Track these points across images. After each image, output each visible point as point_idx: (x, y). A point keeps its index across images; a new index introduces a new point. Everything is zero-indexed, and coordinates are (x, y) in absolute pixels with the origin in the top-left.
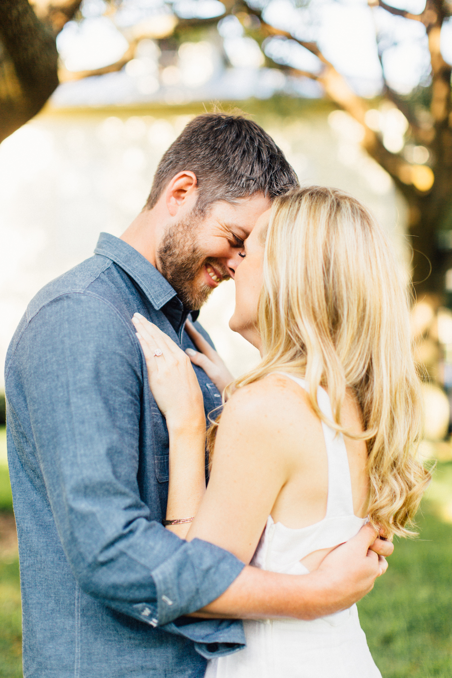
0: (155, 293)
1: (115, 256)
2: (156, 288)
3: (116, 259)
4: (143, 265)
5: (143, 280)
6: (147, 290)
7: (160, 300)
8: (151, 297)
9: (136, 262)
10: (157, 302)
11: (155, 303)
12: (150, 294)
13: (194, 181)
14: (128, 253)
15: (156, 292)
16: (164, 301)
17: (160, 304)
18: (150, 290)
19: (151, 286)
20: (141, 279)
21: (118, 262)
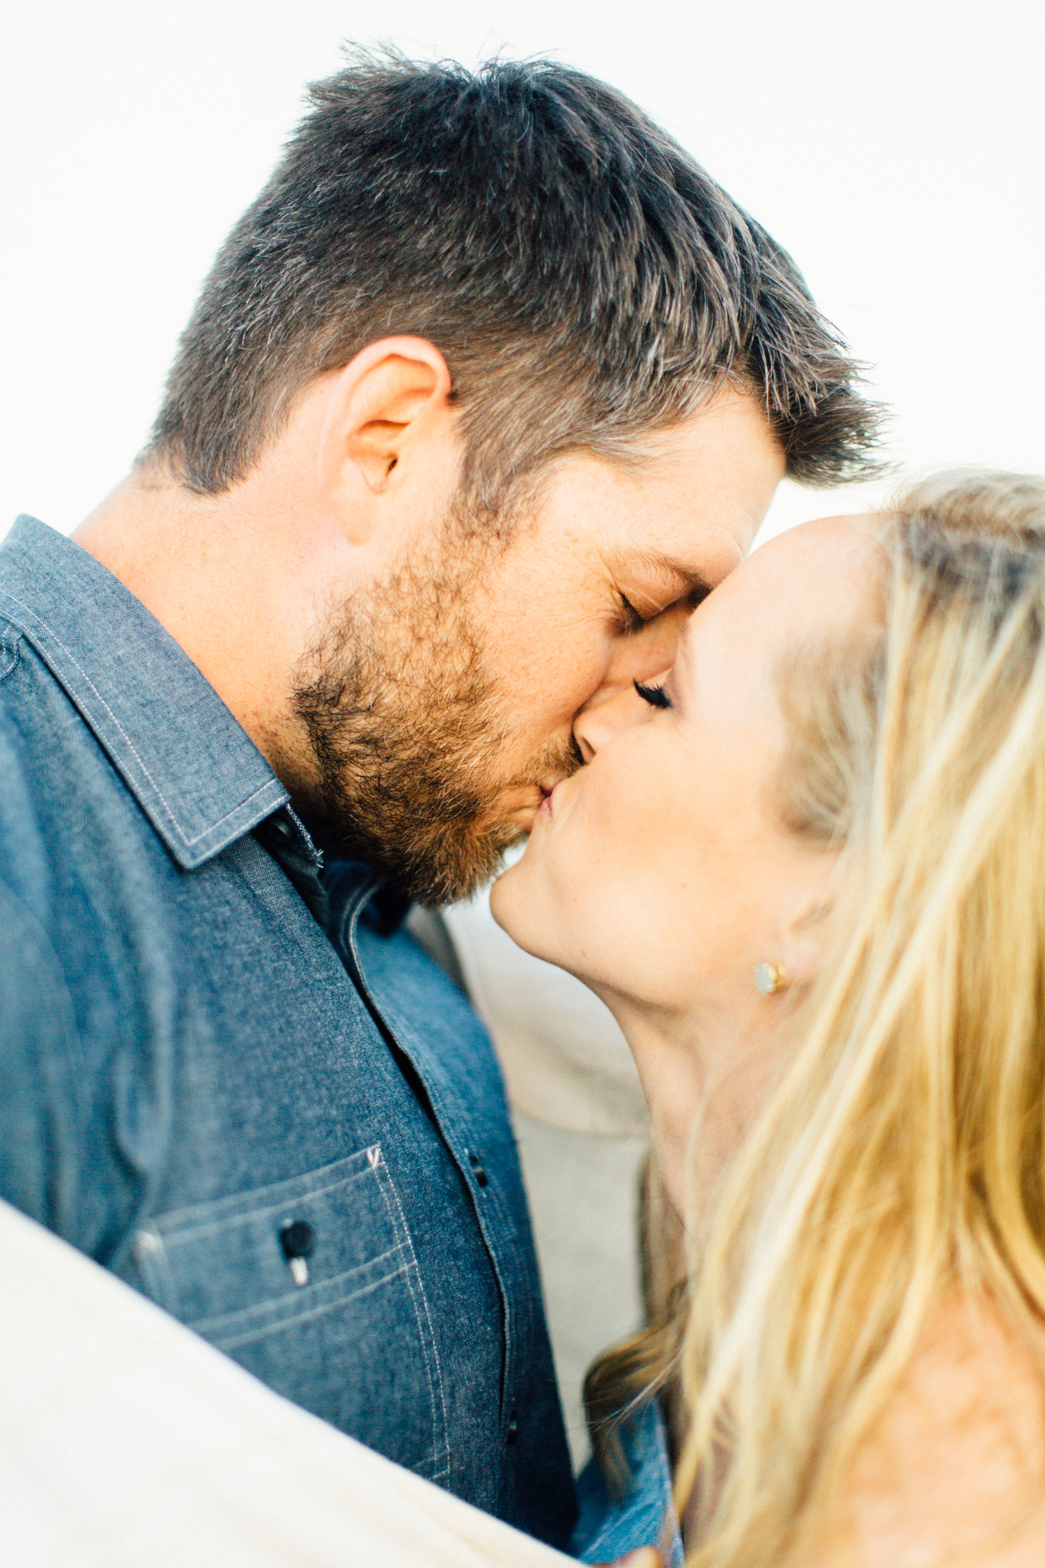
0: (180, 801)
1: (38, 613)
2: (188, 778)
3: (35, 628)
4: (150, 658)
5: (133, 735)
6: (147, 785)
7: (201, 832)
8: (163, 812)
9: (121, 641)
10: (188, 837)
11: (177, 837)
12: (157, 802)
13: (442, 383)
14: (90, 602)
15: (184, 794)
16: (220, 834)
17: (203, 847)
18: (160, 785)
19: (167, 766)
20: (127, 730)
21: (41, 640)
